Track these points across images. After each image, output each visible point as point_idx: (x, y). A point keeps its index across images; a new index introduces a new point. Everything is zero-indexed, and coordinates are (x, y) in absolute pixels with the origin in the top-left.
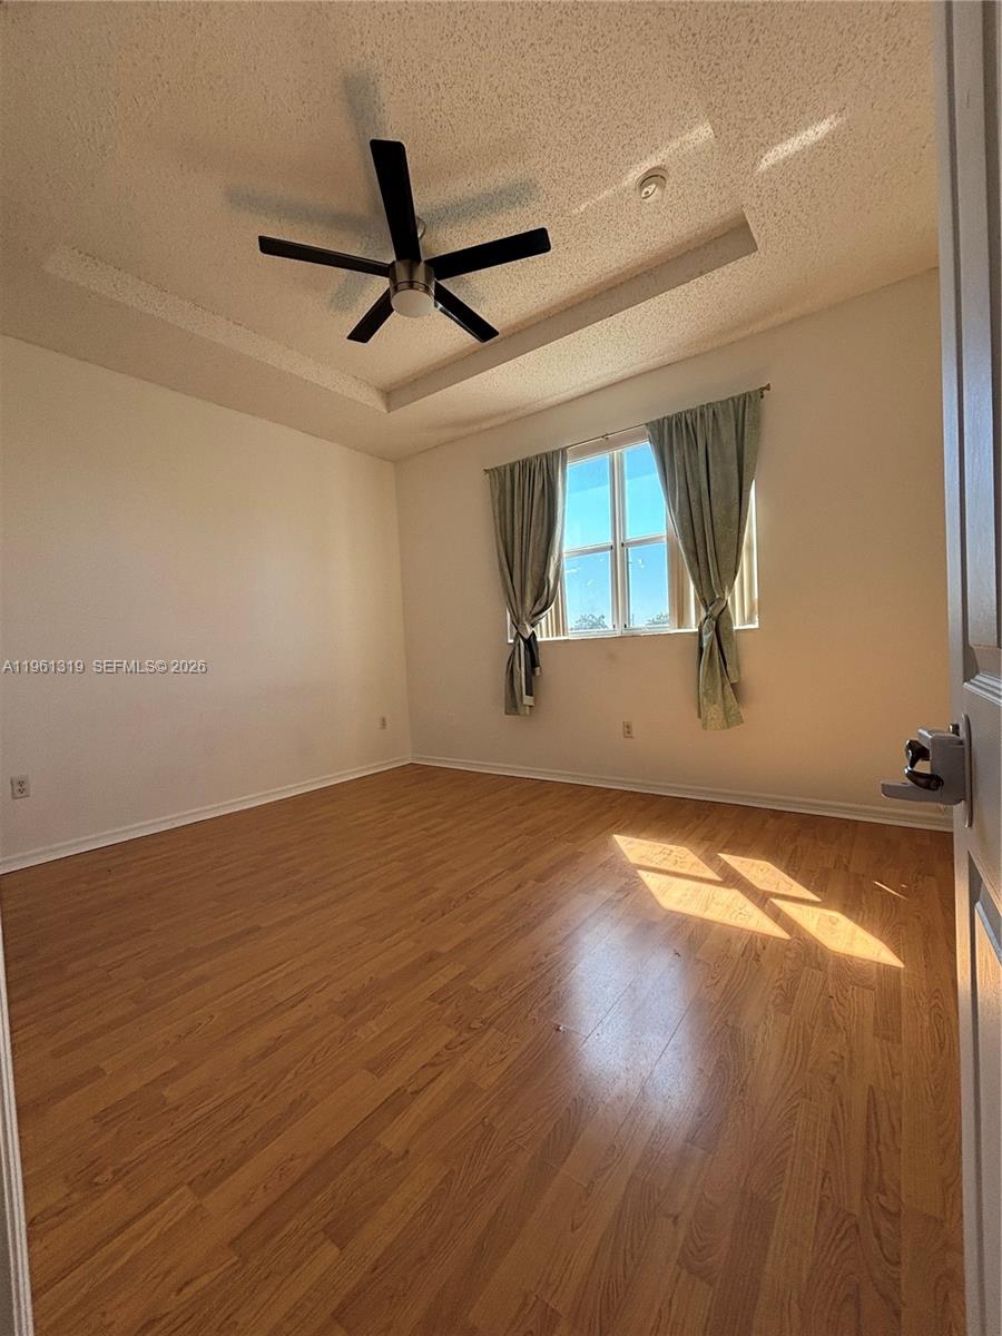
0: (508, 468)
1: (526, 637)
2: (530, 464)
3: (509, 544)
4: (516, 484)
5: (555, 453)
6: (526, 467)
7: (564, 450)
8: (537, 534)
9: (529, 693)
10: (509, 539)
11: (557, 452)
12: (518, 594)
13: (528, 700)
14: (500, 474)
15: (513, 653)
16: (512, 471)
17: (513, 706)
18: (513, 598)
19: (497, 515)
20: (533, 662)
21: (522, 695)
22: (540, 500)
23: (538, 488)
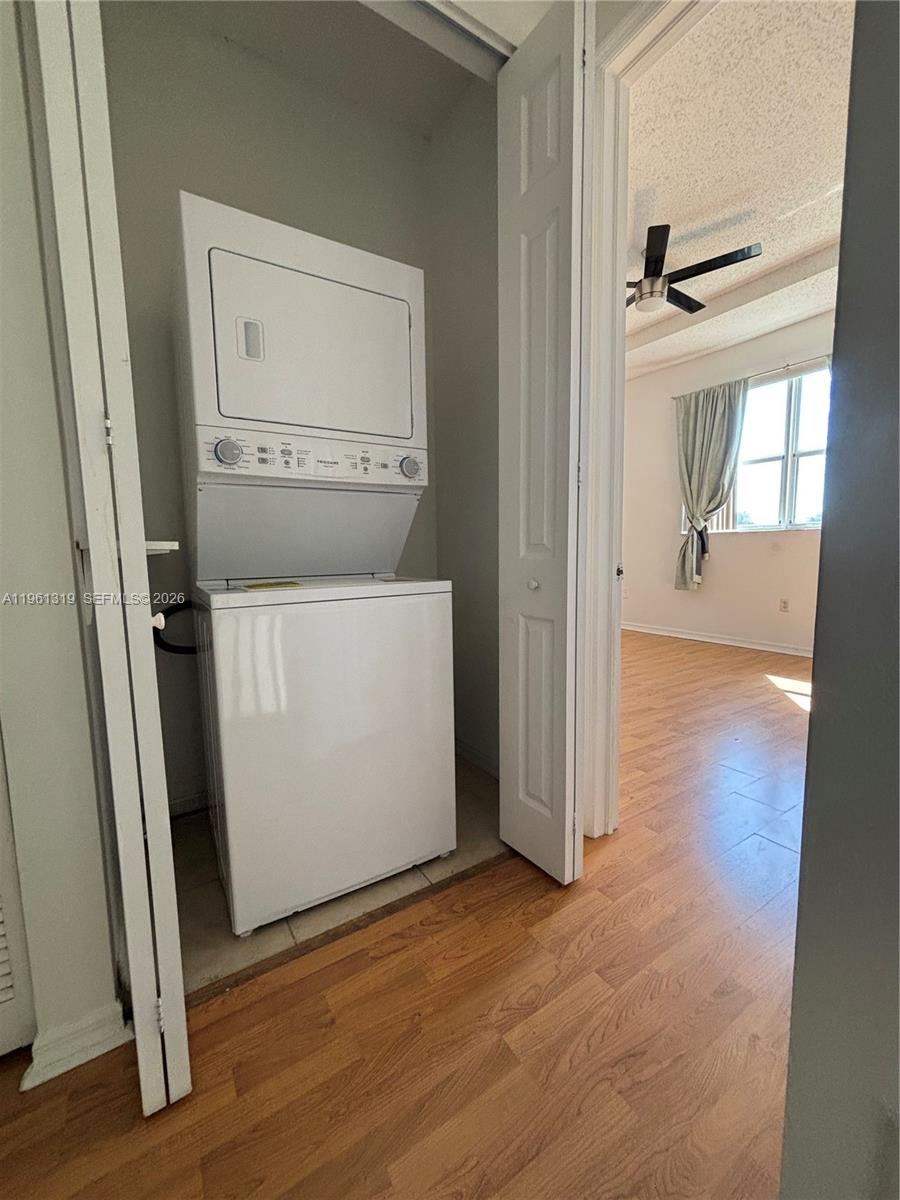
0: (693, 396)
1: (699, 530)
2: (714, 392)
3: (690, 457)
4: (700, 409)
5: (738, 382)
6: (710, 395)
7: (746, 381)
8: (716, 448)
9: (699, 572)
10: (690, 453)
11: (739, 382)
12: (695, 496)
13: (697, 578)
14: (685, 400)
15: (687, 542)
16: (697, 398)
17: (683, 581)
18: (691, 498)
19: (681, 432)
20: (703, 549)
21: (692, 574)
22: (720, 420)
23: (720, 410)
